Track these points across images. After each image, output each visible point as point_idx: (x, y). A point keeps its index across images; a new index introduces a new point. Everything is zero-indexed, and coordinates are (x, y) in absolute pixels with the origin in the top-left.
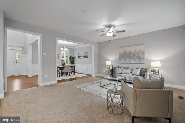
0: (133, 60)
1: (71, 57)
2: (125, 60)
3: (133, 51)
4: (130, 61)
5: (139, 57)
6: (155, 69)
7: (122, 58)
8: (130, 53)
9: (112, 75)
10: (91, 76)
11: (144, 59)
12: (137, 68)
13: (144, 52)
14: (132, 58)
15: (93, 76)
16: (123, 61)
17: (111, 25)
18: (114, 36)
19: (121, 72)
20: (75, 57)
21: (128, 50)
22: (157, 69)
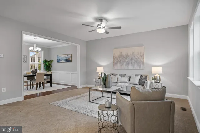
0: (130, 65)
1: (45, 61)
2: (121, 65)
3: (131, 53)
4: (127, 67)
5: (137, 61)
6: (156, 76)
7: (118, 63)
8: (127, 56)
9: (104, 85)
10: (76, 87)
11: (143, 63)
12: (136, 75)
13: (144, 55)
14: (129, 62)
15: (80, 87)
16: (118, 66)
17: (103, 18)
18: (107, 32)
19: (116, 81)
20: (53, 61)
21: (124, 52)
22: (158, 76)
